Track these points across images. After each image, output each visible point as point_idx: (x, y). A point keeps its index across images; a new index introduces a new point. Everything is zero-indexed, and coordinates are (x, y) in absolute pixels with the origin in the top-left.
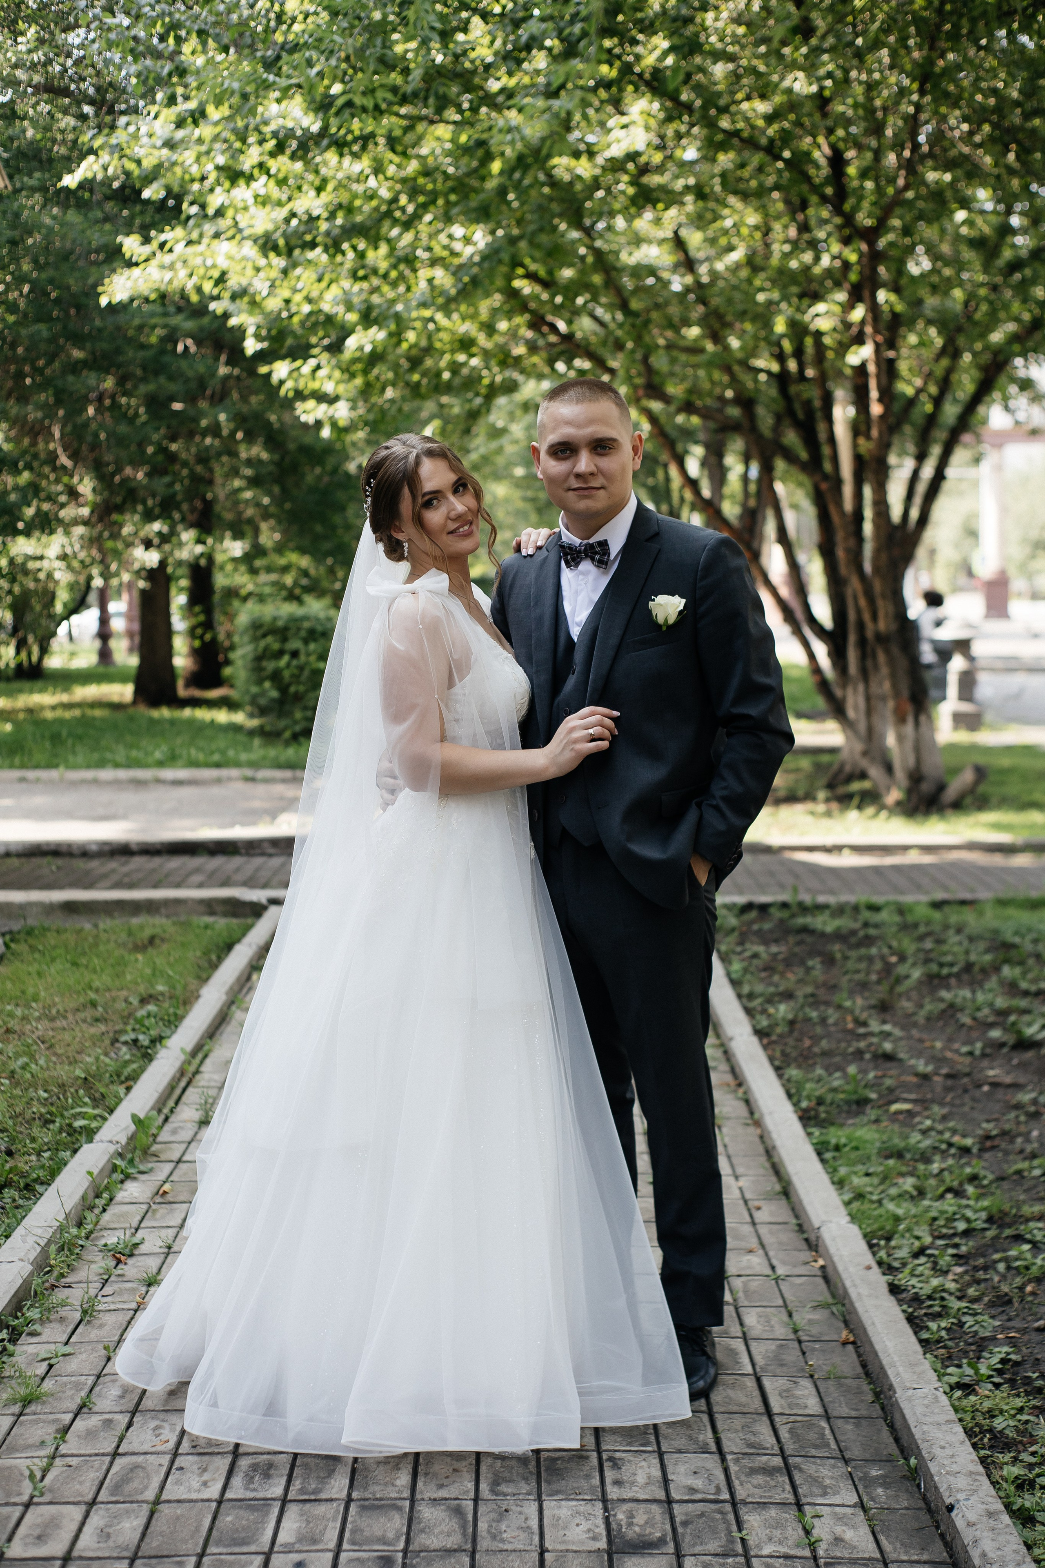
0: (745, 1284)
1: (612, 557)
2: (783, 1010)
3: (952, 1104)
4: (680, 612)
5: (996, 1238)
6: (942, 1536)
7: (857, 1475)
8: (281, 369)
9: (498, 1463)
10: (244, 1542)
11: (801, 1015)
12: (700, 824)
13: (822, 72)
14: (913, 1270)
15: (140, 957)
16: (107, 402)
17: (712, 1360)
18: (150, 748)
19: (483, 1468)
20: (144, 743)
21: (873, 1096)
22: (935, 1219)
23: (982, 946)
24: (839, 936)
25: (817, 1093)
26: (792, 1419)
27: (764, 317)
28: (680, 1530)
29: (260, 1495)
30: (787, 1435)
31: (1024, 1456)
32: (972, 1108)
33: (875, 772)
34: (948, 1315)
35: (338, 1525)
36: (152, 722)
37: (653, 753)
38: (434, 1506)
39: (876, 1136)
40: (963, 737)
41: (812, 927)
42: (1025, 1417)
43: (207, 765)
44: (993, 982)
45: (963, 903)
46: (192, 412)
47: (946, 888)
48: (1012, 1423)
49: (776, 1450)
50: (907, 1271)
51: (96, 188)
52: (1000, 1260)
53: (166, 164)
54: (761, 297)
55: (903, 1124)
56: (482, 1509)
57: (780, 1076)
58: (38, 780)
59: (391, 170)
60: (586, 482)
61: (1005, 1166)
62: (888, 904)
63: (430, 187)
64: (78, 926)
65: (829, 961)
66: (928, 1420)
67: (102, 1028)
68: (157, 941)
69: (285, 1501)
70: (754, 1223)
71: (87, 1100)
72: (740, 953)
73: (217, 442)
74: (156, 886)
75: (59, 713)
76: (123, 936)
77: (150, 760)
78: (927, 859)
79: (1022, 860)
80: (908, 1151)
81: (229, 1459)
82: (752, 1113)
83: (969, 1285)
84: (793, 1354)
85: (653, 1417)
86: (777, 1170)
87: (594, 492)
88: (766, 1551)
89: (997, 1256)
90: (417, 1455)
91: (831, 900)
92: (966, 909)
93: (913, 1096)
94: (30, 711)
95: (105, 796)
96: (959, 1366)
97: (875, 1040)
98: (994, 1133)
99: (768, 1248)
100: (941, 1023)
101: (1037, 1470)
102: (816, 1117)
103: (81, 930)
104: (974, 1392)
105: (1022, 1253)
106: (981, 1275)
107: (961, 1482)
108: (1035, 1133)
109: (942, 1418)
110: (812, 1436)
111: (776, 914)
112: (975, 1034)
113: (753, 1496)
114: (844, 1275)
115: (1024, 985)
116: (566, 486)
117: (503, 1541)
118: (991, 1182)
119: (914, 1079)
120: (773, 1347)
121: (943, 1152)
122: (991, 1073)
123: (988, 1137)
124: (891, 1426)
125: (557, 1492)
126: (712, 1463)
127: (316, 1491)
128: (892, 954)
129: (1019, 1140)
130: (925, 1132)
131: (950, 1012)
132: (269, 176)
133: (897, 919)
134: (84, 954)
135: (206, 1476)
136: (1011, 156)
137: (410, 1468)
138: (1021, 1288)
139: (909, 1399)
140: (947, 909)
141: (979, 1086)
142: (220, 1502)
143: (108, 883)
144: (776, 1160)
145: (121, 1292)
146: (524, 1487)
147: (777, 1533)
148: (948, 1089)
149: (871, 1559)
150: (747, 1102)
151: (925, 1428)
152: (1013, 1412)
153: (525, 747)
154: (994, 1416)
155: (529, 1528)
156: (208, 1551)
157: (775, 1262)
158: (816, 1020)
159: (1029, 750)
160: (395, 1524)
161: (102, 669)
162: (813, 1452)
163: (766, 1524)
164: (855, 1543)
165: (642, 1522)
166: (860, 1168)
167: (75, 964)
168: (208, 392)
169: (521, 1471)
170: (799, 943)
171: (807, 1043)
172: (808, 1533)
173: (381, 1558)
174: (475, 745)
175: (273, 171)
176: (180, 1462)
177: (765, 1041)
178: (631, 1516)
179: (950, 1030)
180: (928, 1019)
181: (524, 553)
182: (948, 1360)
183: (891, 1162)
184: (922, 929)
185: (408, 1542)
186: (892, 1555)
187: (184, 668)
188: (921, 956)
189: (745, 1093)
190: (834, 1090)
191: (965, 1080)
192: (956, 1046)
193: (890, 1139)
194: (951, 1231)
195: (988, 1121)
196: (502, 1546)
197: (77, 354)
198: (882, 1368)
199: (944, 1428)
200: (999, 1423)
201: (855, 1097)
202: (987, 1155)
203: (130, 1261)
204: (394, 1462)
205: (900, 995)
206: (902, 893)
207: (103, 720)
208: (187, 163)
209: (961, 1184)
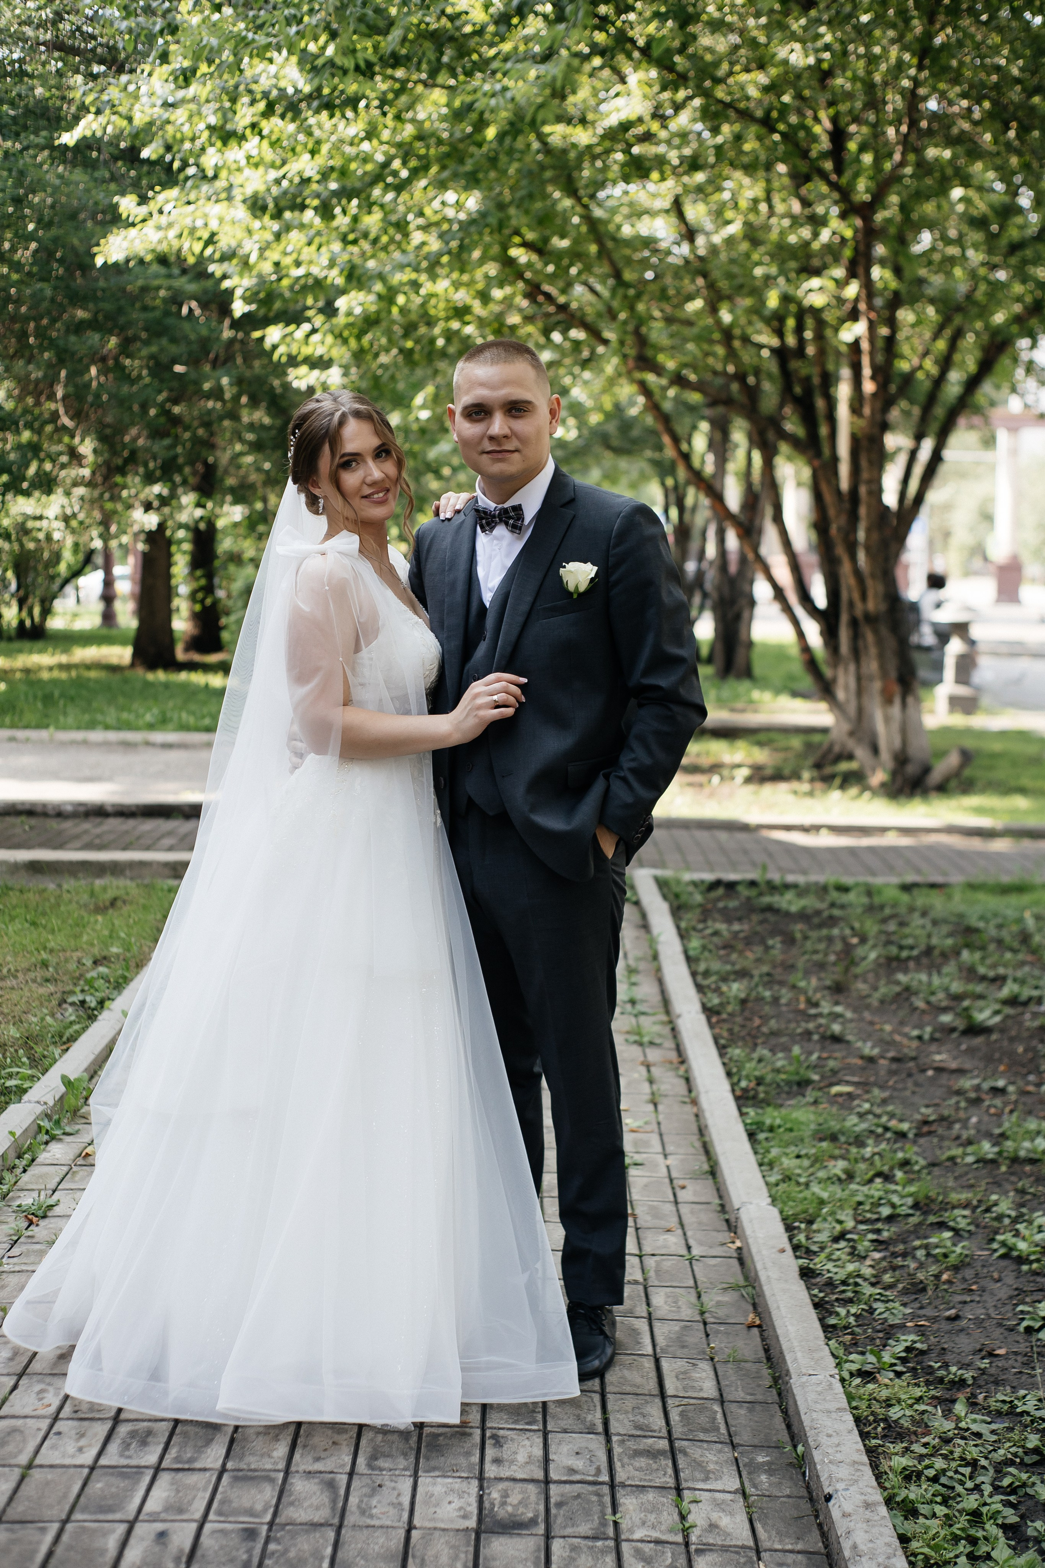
0: (658, 1263)
1: (526, 522)
2: (736, 989)
3: (894, 1089)
4: (592, 580)
5: (920, 1224)
6: (820, 1526)
7: (743, 1461)
8: (273, 334)
9: (380, 1437)
10: (110, 1509)
11: (754, 994)
12: (607, 794)
13: (819, 44)
14: (831, 1254)
15: (100, 918)
16: (111, 363)
17: (610, 1339)
18: (141, 711)
19: (363, 1442)
20: (135, 706)
21: (816, 1077)
22: (860, 1203)
23: (945, 929)
24: (803, 916)
25: (757, 1073)
26: (685, 1401)
27: (757, 292)
28: (553, 1511)
29: (133, 1462)
30: (677, 1418)
31: (917, 1448)
32: (914, 1093)
33: (861, 753)
34: (859, 1301)
35: (208, 1495)
36: (147, 685)
37: (560, 721)
38: (308, 1479)
39: (812, 1117)
40: (958, 720)
41: (776, 906)
42: (922, 1407)
43: (197, 729)
44: (950, 968)
45: (933, 886)
46: (193, 376)
47: (918, 871)
48: (908, 1413)
49: (664, 1433)
50: (823, 1255)
51: (104, 149)
52: (920, 1247)
53: (158, 123)
54: (758, 271)
55: (842, 1107)
56: (355, 1483)
57: (722, 1055)
58: (27, 740)
59: (386, 135)
60: (499, 445)
61: (938, 1152)
62: (857, 885)
63: (423, 151)
64: (41, 886)
65: (790, 941)
66: (819, 1406)
67: (51, 988)
68: (119, 903)
69: (158, 1469)
70: (676, 1203)
71: (24, 1060)
72: (701, 931)
73: (219, 405)
74: (125, 848)
75: (56, 674)
76: (85, 897)
77: (141, 722)
78: (905, 841)
79: (1000, 845)
80: (843, 1134)
81: (108, 1425)
82: (690, 1091)
83: (885, 1271)
84: (696, 1336)
85: (546, 1395)
86: (707, 1150)
87: (508, 455)
88: (637, 1535)
89: (917, 1243)
90: (299, 1424)
91: (800, 879)
92: (934, 892)
93: (856, 1079)
94: (27, 671)
95: (92, 757)
96: (863, 1353)
97: (822, 1021)
98: (932, 1118)
99: (687, 1228)
100: (894, 1007)
101: (927, 1462)
102: (754, 1097)
103: (44, 890)
104: (874, 1380)
105: (942, 1240)
106: (899, 1261)
107: (843, 1472)
108: (974, 1120)
109: (832, 1406)
110: (703, 1420)
111: (744, 892)
112: (927, 1018)
113: (633, 1478)
114: (756, 1258)
115: (982, 970)
116: (480, 449)
117: (371, 1516)
118: (923, 1168)
119: (859, 1062)
120: (677, 1328)
121: (878, 1136)
122: (938, 1058)
123: (926, 1123)
124: (785, 1412)
125: (434, 1469)
126: (596, 1444)
127: (191, 1460)
128: (854, 936)
129: (957, 1126)
130: (861, 1116)
131: (905, 995)
132: (262, 137)
133: (865, 900)
134: (44, 914)
135: (82, 1442)
136: (1012, 134)
137: (289, 1440)
138: (937, 1277)
139: (803, 1385)
140: (916, 892)
141: (924, 1071)
142: (92, 1468)
143: (78, 844)
144: (707, 1139)
145: (28, 1253)
146: (402, 1463)
147: (652, 1517)
148: (892, 1073)
149: (743, 1547)
150: (687, 1080)
151: (814, 1415)
152: (910, 1402)
153: (432, 711)
154: (890, 1406)
155: (400, 1504)
156: (73, 1518)
157: (691, 1242)
158: (769, 999)
159: (1023, 736)
160: (267, 1494)
161: (105, 631)
162: (702, 1436)
163: (642, 1508)
164: (729, 1530)
165: (515, 1502)
166: (793, 1150)
167: (34, 924)
168: (212, 356)
169: (401, 1446)
170: (761, 922)
171: (757, 1022)
172: (683, 1517)
173: (245, 1530)
174: (381, 709)
175: (265, 132)
176: (59, 1426)
177: (714, 1019)
178: (505, 1495)
179: (901, 1013)
180: (882, 1002)
181: (442, 517)
182: (853, 1346)
183: (824, 1144)
184: (888, 911)
185: (275, 1514)
186: (765, 1543)
187: (184, 633)
188: (883, 938)
189: (687, 1071)
190: (778, 1071)
191: (911, 1064)
192: (907, 1029)
193: (826, 1121)
194: (875, 1216)
195: (927, 1106)
196: (372, 1523)
197: (81, 314)
198: (781, 1352)
199: (834, 1415)
200: (895, 1413)
201: (796, 1078)
202: (922, 1141)
203: (42, 1223)
204: (273, 1431)
205: (856, 977)
206: (873, 874)
207: (97, 681)
208: (179, 122)
209: (892, 1169)
